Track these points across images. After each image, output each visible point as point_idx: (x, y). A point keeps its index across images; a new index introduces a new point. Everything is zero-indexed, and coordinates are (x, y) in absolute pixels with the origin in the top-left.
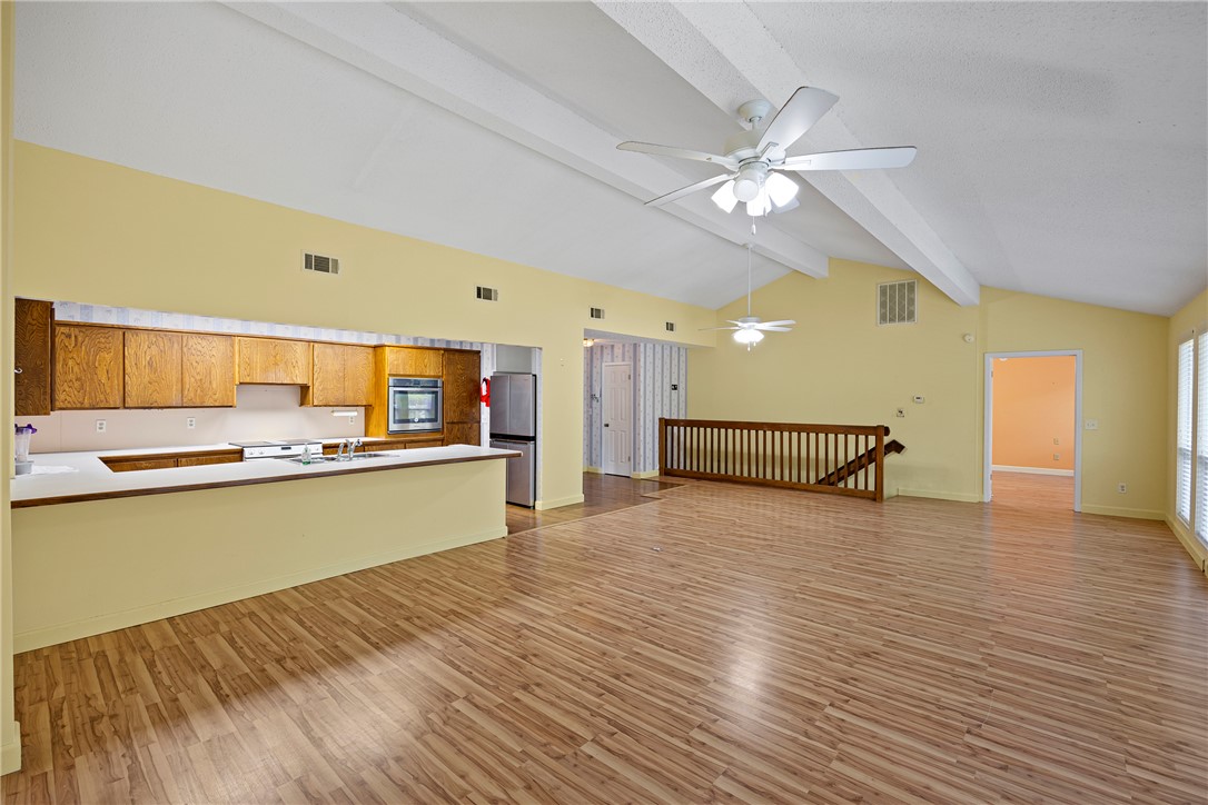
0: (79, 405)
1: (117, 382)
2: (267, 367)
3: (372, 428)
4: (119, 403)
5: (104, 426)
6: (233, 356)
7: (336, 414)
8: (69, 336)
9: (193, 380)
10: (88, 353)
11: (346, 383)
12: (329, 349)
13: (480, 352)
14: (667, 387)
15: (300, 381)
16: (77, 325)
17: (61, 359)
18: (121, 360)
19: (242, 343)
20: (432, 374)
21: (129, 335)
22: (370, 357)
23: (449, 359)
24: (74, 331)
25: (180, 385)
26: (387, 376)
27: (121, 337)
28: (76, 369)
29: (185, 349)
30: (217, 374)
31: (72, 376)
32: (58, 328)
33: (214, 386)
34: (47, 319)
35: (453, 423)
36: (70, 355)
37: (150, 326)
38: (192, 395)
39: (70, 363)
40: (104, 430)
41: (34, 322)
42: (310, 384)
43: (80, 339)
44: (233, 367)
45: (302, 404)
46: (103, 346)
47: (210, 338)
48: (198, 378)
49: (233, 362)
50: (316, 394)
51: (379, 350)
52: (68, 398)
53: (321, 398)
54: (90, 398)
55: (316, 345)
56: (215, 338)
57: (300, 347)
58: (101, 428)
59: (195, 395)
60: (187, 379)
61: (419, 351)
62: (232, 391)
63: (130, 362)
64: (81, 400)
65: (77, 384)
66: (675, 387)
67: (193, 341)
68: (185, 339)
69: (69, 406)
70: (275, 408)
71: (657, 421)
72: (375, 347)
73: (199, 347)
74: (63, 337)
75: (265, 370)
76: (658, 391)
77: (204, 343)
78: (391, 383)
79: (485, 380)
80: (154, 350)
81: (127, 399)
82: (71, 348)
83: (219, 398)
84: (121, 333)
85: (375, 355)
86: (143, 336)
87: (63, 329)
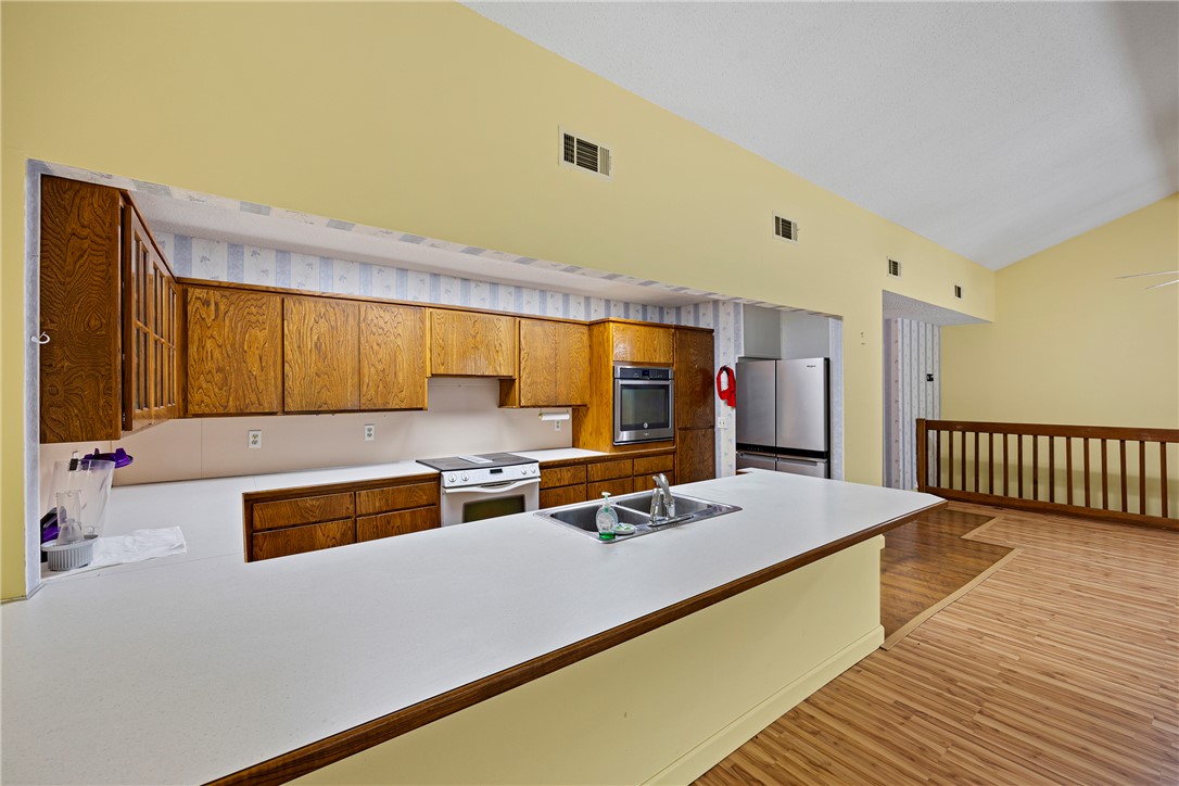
0: (221, 410)
1: (273, 374)
2: (465, 352)
3: (584, 436)
4: (276, 406)
5: (259, 439)
6: (423, 337)
7: (545, 418)
8: (207, 303)
9: (373, 370)
10: (233, 330)
11: (558, 375)
12: (538, 328)
13: (713, 331)
14: (923, 378)
15: (504, 372)
16: (219, 287)
17: (196, 337)
18: (279, 341)
19: (435, 316)
20: (662, 361)
21: (289, 302)
22: (586, 337)
23: (681, 339)
24: (214, 296)
25: (356, 379)
26: (612, 364)
27: (279, 305)
28: (217, 354)
29: (363, 325)
30: (404, 361)
31: (210, 365)
32: (191, 290)
33: (401, 379)
34: (112, 226)
35: (685, 429)
36: (209, 333)
37: (316, 289)
38: (372, 392)
39: (209, 344)
40: (258, 446)
41: (85, 232)
42: (516, 376)
43: (222, 307)
44: (423, 351)
45: (502, 404)
46: (253, 319)
47: (395, 309)
48: (380, 367)
49: (423, 345)
50: (525, 390)
51: (596, 329)
52: (206, 399)
53: (529, 396)
54: (237, 398)
55: (523, 321)
56: (401, 309)
57: (504, 323)
58: (255, 443)
59: (377, 393)
60: (365, 370)
61: (647, 329)
62: (422, 387)
63: (291, 343)
64: (223, 401)
65: (218, 377)
66: (930, 378)
67: (374, 313)
68: (363, 310)
69: (207, 411)
70: (470, 410)
71: (914, 423)
72: (591, 325)
73: (381, 323)
74: (198, 304)
75: (463, 356)
76: (915, 382)
77: (387, 317)
78: (618, 375)
79: (724, 369)
80: (323, 326)
81: (288, 400)
82: (209, 321)
83: (405, 398)
84: (278, 299)
85: (590, 336)
86: (308, 304)
87: (198, 292)
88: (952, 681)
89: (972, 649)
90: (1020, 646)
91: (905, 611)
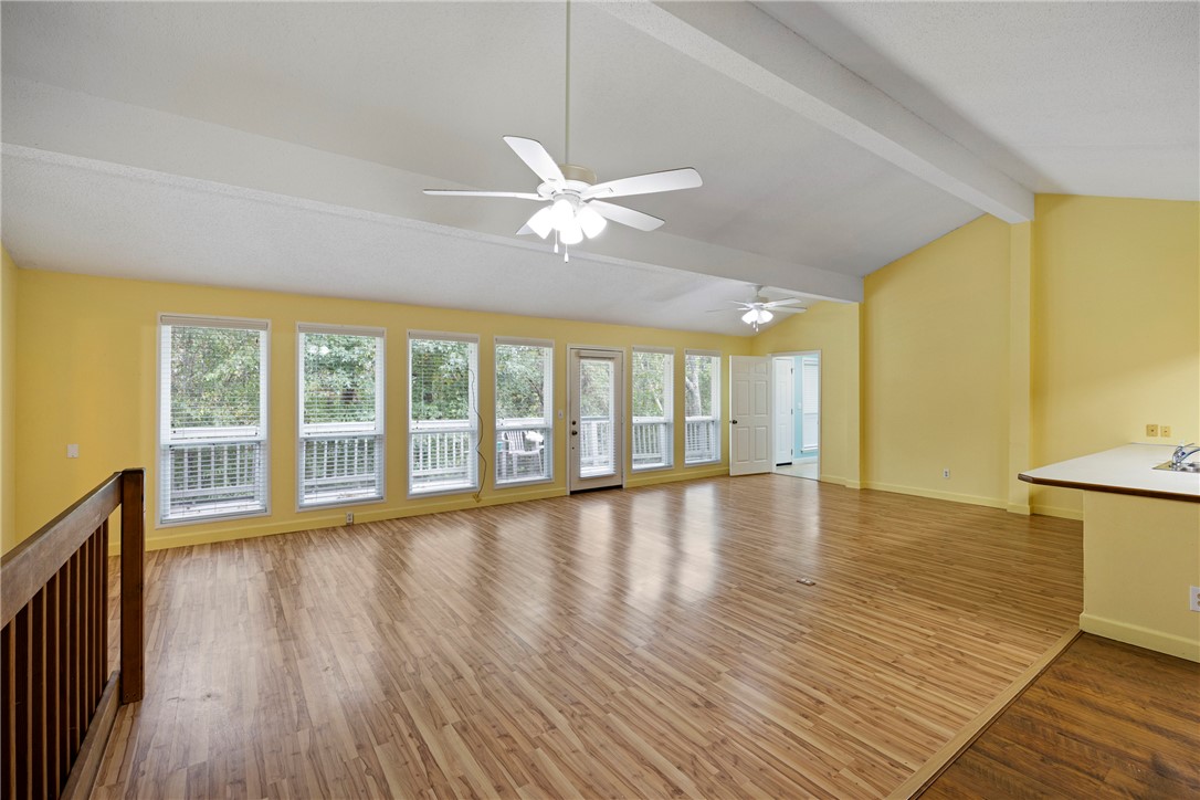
88: (1016, 607)
89: (997, 626)
90: (953, 628)
91: (1074, 665)
